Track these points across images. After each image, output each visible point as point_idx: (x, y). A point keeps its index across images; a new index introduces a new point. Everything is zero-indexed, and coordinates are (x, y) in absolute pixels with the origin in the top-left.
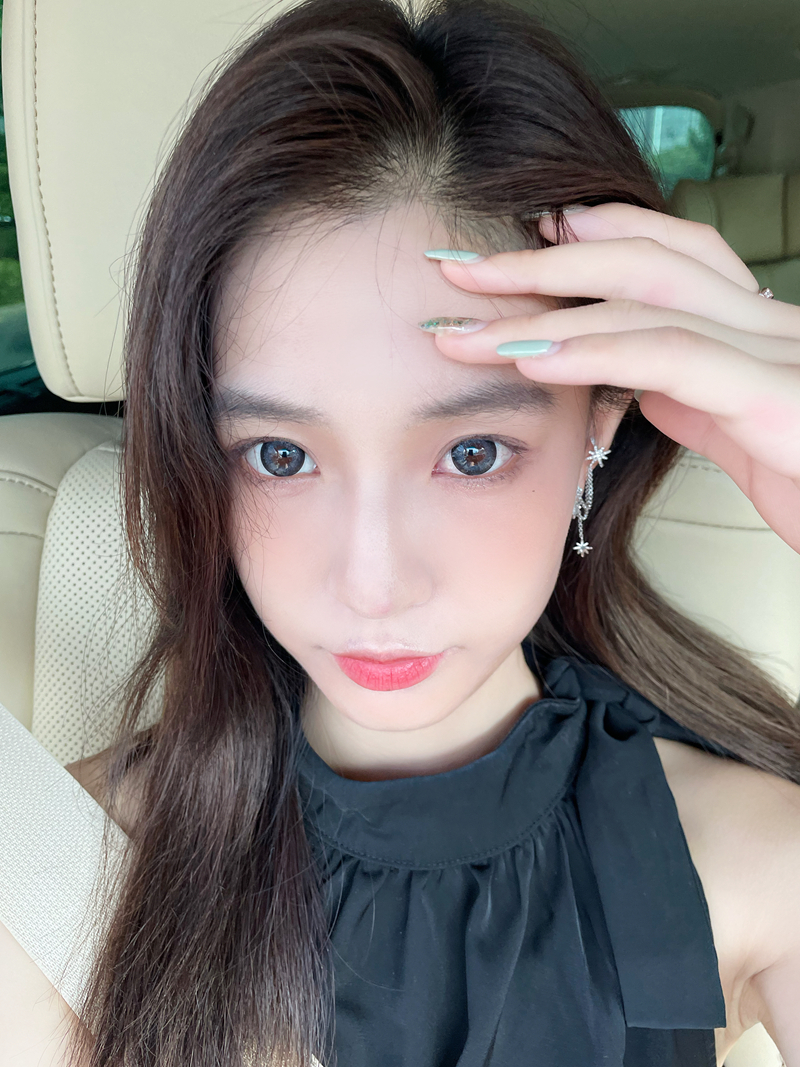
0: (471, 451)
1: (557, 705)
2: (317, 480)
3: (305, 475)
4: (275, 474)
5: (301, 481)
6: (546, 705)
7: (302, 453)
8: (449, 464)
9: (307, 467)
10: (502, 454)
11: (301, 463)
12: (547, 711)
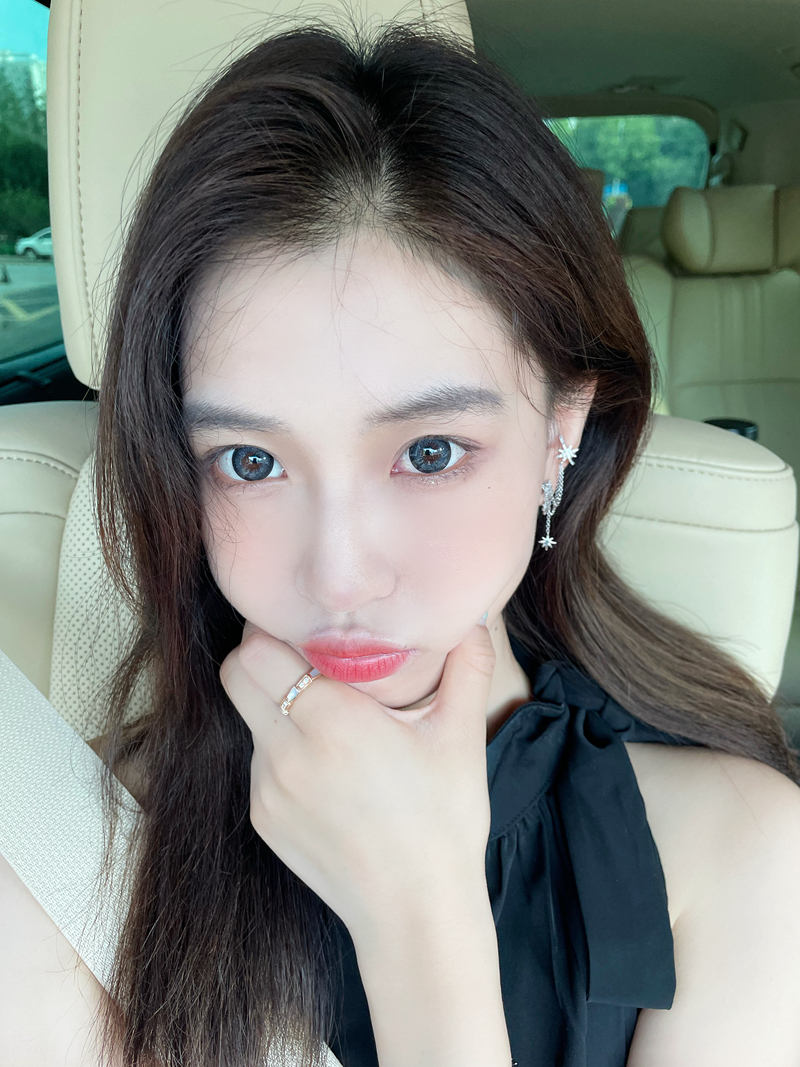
0: (428, 453)
1: (544, 708)
2: (284, 483)
3: (273, 479)
4: (245, 478)
5: (270, 484)
6: (535, 708)
7: (271, 459)
8: (408, 465)
9: (275, 472)
10: (456, 453)
11: (270, 468)
12: (536, 713)
